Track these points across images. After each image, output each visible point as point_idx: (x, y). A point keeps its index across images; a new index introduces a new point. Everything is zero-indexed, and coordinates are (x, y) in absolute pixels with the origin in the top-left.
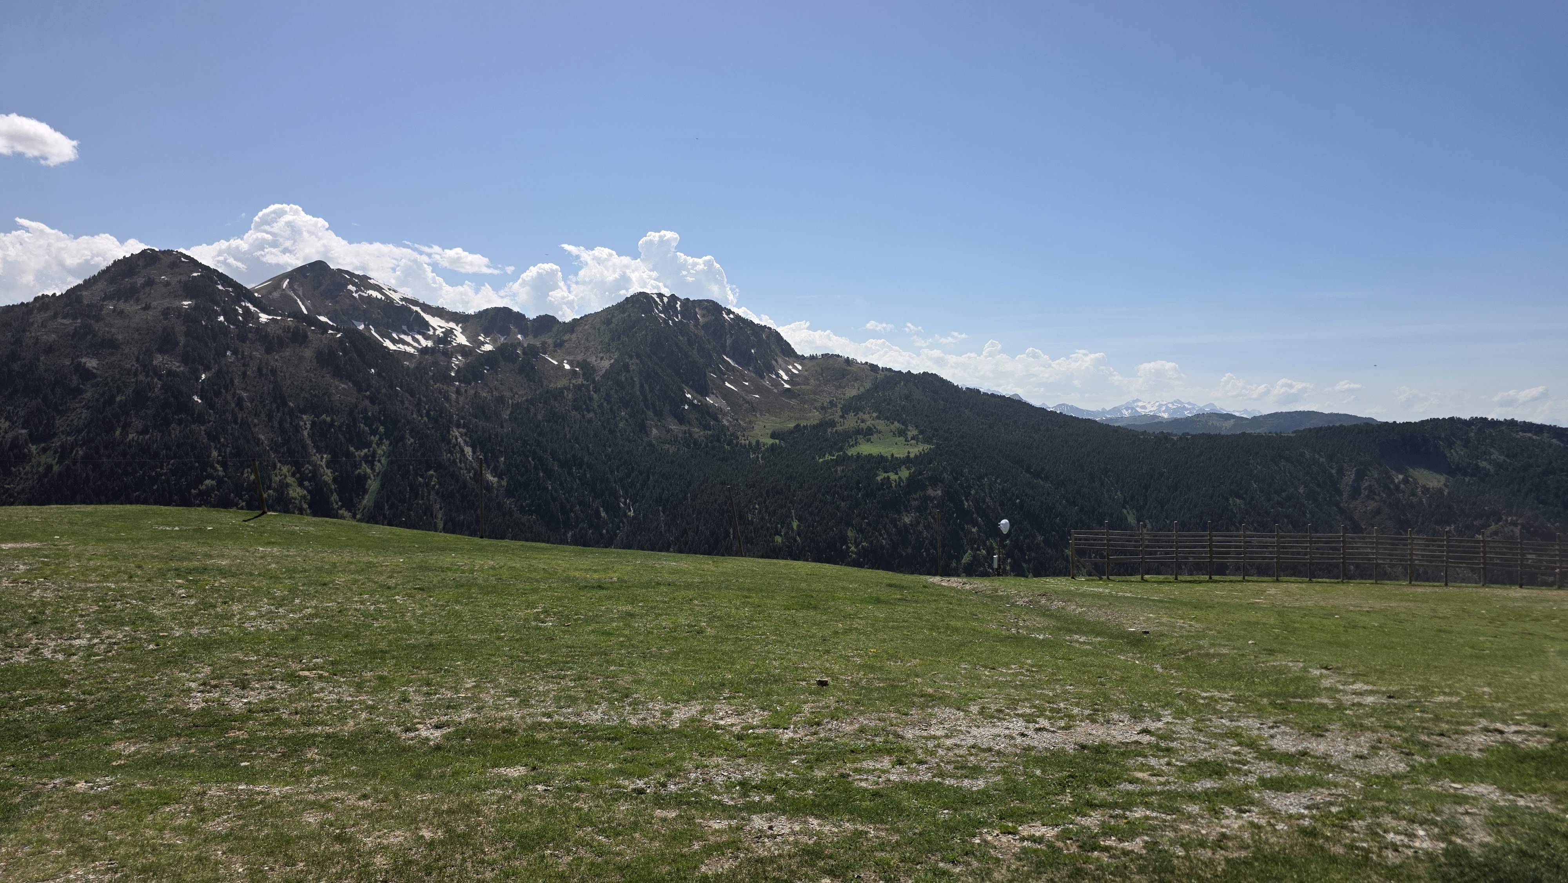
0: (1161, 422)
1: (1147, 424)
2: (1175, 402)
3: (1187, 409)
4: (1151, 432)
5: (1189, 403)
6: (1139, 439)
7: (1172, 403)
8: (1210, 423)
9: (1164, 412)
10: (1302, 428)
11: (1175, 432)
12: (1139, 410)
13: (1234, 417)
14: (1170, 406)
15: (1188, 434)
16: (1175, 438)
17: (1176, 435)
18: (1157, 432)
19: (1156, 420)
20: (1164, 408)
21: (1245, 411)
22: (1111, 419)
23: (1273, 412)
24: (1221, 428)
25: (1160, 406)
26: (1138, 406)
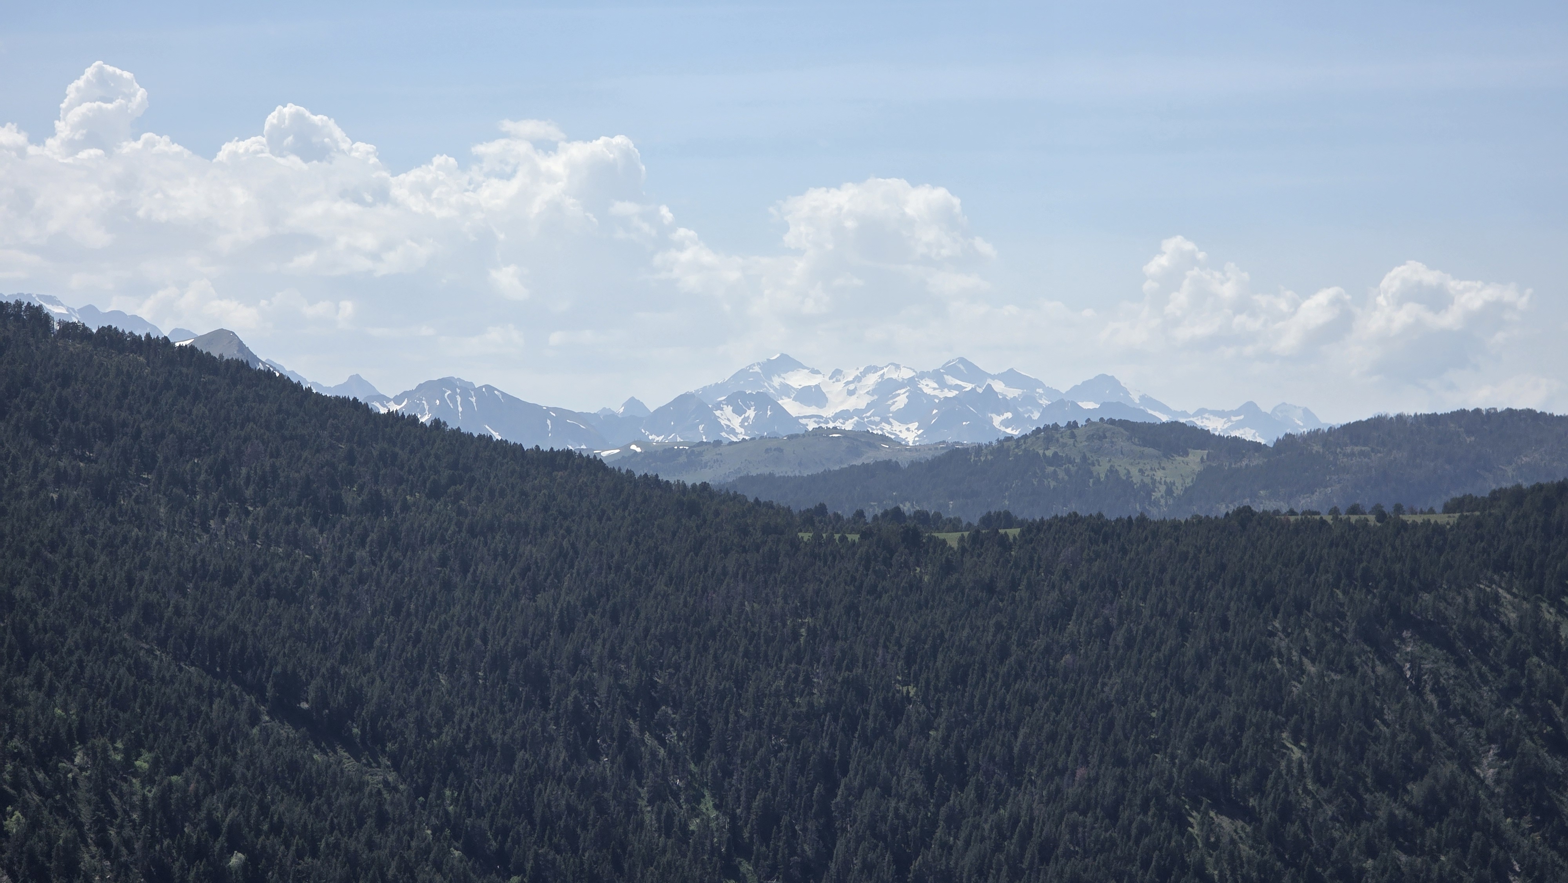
0: (889, 466)
1: (826, 476)
2: (951, 369)
3: (1001, 405)
4: (847, 513)
5: (1011, 377)
6: (795, 545)
7: (937, 376)
8: (1101, 470)
9: (904, 417)
10: (1484, 487)
11: (951, 509)
12: (792, 407)
13: (1201, 438)
14: (928, 387)
15: (1008, 520)
16: (952, 539)
17: (954, 525)
18: (873, 510)
19: (868, 457)
20: (901, 400)
21: (1250, 411)
22: (669, 453)
23: (1365, 416)
24: (1147, 490)
25: (887, 389)
26: (786, 390)
